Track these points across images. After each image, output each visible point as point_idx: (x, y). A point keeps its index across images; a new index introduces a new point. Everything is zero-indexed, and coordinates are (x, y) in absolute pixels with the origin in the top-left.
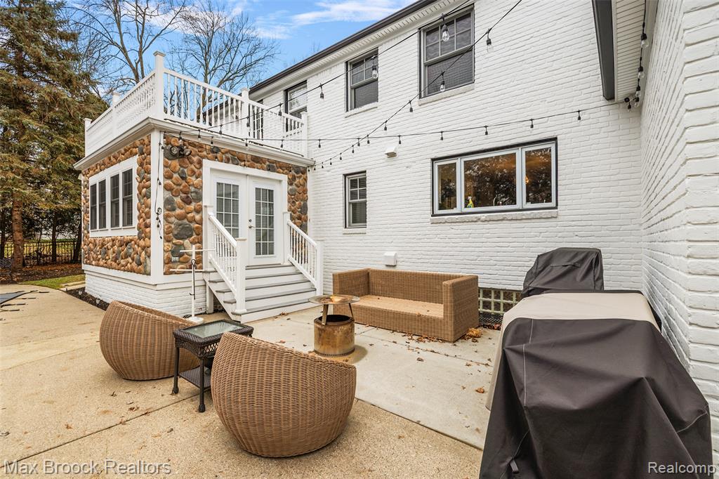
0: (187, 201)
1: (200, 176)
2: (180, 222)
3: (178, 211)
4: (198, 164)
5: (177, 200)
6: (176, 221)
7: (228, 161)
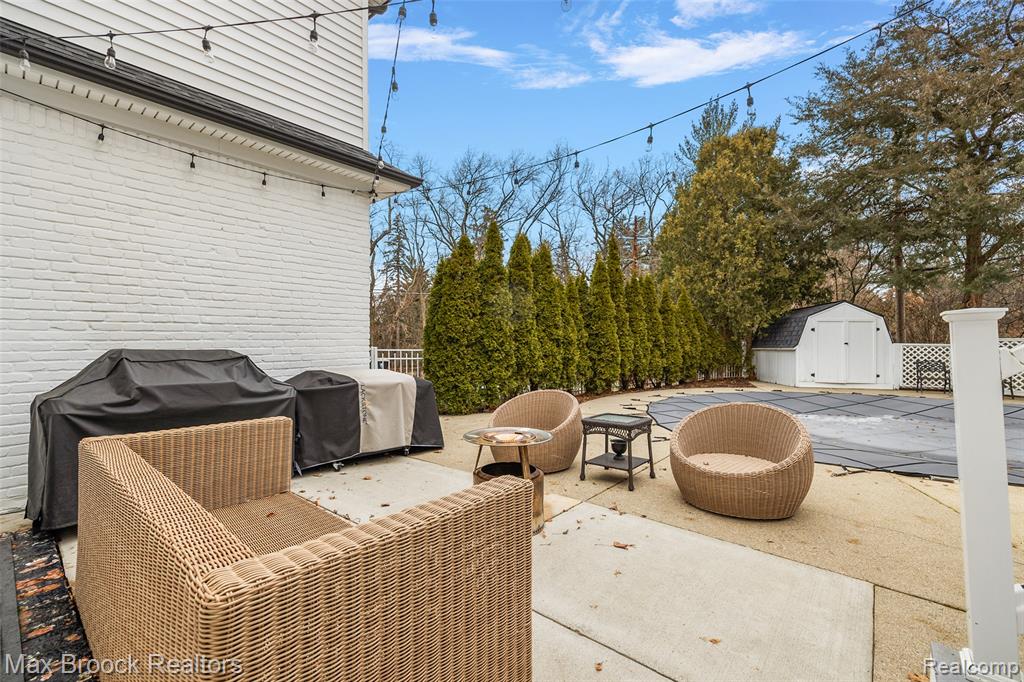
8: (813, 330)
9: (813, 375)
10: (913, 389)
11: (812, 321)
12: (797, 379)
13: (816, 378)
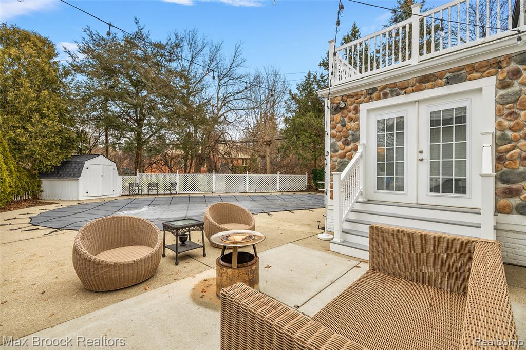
0: (347, 143)
1: (357, 119)
2: (341, 160)
3: (340, 152)
4: (354, 110)
5: (340, 143)
6: (339, 159)
7: (386, 96)
8: (87, 168)
9: (87, 193)
10: (128, 195)
11: (87, 164)
12: (80, 196)
13: (89, 195)
